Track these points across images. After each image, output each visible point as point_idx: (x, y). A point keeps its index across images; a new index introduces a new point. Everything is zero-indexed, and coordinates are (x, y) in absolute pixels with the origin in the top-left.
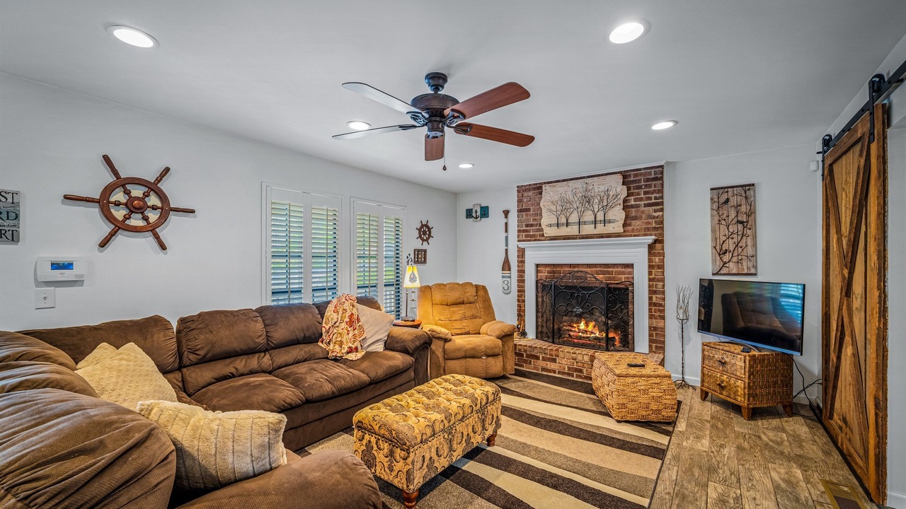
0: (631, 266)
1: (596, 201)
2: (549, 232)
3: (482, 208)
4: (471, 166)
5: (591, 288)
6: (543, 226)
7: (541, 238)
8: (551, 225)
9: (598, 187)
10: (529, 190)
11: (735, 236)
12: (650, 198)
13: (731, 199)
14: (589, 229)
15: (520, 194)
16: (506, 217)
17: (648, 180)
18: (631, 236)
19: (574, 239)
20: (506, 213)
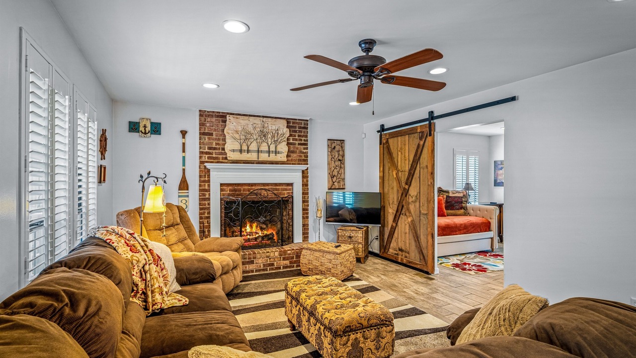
0: (291, 184)
1: (270, 136)
2: (231, 156)
3: (152, 124)
4: (216, 86)
5: (272, 202)
6: (226, 151)
7: (223, 161)
8: (234, 151)
9: (272, 126)
10: (212, 116)
11: (337, 167)
12: (301, 140)
13: (336, 146)
14: (264, 157)
15: (203, 119)
16: (184, 137)
17: (300, 128)
18: (290, 164)
19: (252, 163)
20: (184, 133)
